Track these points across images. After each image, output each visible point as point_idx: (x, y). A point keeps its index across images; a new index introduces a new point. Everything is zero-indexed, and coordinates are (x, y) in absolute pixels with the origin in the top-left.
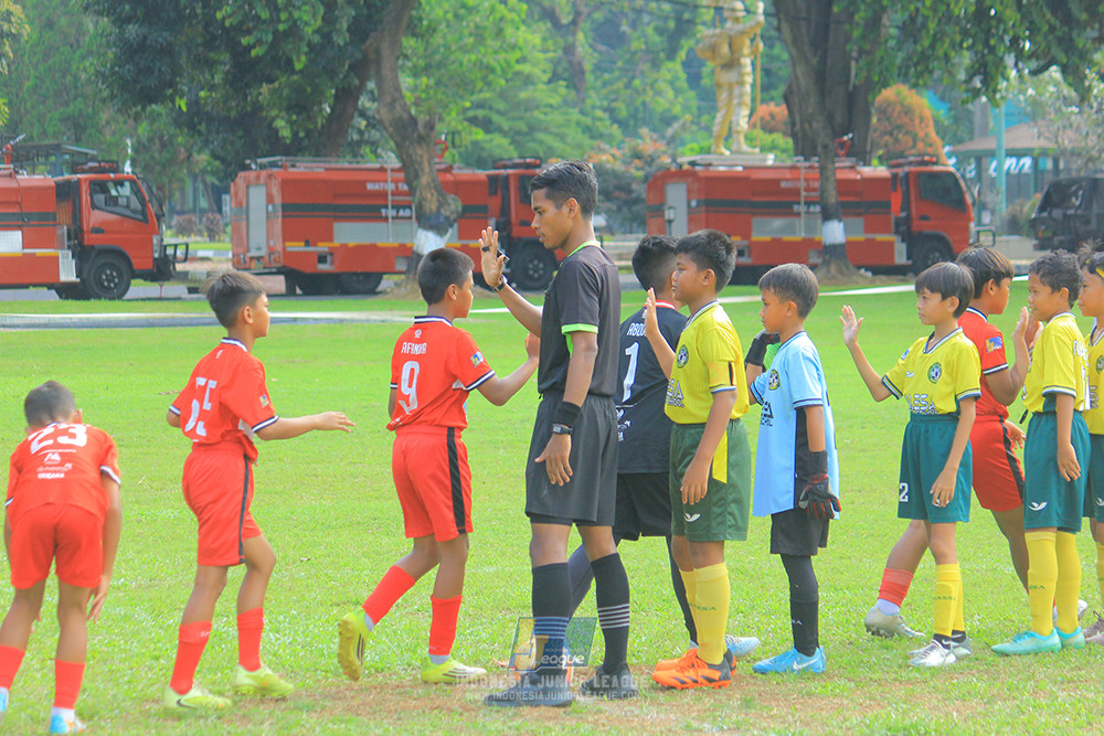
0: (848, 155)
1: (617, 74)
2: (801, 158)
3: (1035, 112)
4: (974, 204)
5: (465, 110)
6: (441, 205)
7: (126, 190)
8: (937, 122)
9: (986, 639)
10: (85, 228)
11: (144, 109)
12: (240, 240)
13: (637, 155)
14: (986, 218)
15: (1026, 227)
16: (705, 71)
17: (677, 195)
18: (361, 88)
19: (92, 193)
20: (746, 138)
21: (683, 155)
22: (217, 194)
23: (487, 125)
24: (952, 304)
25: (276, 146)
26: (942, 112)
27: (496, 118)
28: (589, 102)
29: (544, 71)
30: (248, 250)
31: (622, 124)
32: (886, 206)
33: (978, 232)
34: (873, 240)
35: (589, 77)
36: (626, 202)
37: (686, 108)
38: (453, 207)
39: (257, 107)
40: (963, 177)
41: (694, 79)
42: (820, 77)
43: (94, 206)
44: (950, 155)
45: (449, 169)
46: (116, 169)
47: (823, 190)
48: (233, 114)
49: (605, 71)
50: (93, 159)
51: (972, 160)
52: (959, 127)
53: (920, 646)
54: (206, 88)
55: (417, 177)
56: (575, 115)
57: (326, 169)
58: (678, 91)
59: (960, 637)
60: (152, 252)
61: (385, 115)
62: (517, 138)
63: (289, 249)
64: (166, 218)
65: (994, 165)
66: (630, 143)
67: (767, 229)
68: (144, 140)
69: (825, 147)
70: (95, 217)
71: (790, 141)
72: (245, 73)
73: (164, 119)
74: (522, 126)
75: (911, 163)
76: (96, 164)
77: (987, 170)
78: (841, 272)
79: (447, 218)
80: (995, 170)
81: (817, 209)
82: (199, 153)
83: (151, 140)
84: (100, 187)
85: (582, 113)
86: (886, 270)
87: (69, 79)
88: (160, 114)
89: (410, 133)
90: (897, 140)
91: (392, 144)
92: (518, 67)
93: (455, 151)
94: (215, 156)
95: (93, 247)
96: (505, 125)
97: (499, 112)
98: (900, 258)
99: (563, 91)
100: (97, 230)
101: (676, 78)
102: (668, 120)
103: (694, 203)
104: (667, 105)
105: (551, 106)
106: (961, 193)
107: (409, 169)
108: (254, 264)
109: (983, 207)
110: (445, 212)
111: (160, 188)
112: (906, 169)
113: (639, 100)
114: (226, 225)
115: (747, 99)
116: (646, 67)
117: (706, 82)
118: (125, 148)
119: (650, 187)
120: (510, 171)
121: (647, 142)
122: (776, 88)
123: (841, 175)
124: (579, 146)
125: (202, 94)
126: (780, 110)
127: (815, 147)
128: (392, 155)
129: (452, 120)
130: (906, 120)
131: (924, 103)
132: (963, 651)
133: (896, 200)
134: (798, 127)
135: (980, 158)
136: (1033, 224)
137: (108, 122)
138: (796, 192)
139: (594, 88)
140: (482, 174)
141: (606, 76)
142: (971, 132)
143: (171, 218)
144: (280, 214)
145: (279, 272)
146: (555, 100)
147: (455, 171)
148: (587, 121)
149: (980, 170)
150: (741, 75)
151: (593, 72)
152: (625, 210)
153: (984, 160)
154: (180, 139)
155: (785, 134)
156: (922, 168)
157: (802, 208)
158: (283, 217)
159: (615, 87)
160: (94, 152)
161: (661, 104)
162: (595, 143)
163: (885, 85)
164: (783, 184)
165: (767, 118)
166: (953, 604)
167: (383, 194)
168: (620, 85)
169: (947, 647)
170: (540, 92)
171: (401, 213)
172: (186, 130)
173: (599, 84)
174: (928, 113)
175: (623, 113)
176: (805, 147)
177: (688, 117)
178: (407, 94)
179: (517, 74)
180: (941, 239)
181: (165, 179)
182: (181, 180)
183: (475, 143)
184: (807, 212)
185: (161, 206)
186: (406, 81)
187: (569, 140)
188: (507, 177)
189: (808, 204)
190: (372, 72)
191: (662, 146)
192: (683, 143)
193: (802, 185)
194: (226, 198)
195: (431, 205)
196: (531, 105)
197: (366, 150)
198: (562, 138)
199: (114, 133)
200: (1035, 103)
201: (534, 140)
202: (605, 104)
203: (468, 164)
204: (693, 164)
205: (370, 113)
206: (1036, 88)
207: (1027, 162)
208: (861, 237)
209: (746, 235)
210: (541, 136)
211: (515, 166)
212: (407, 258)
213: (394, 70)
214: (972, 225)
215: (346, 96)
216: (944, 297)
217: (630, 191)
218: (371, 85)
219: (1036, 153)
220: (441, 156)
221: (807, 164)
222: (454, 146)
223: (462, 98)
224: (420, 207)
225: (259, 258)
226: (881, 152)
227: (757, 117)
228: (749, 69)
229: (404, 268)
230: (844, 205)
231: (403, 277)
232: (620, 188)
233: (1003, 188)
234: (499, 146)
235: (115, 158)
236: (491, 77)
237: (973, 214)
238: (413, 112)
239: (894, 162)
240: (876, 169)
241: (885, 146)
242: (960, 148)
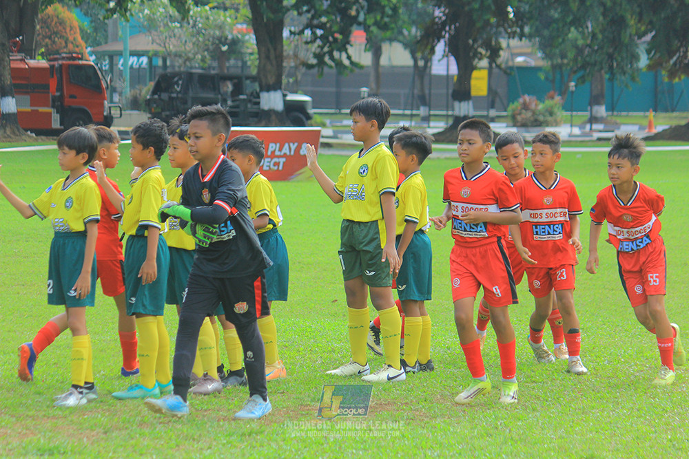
0: (20, 51)
3: (150, 25)
4: (107, 88)
8: (82, 31)
9: (108, 388)
14: (116, 98)
15: (143, 105)
24: (83, 158)
26: (86, 24)
32: (46, 87)
33: (110, 108)
34: (37, 111)
40: (101, 69)
44: (91, 53)
51: (107, 58)
52: (98, 34)
53: (63, 392)
59: (90, 387)
65: (122, 61)
69: (3, 45)
75: (63, 58)
77: (117, 65)
78: (14, 133)
80: (122, 65)
86: (44, 132)
90: (54, 42)
98: (56, 123)
106: (99, 80)
109: (114, 90)
112: (60, 62)
123: (14, 65)
130: (60, 28)
131: (73, 17)
132: (92, 396)
133: (53, 84)
135: (112, 56)
136: (148, 103)
142: (106, 38)
149: (112, 64)
153: (115, 58)
156: (71, 62)
166: (85, 363)
169: (81, 393)
174: (76, 24)
180: (84, 111)
200: (150, 19)
206: (150, 9)
207: (144, 60)
208: (28, 109)
214: (106, 102)
216: (78, 153)
219: (150, 54)
226: (43, 50)
230: (16, 86)
233: (128, 77)
237: (107, 94)
239: (52, 57)
240: (39, 62)
241: (46, 46)
242: (98, 49)
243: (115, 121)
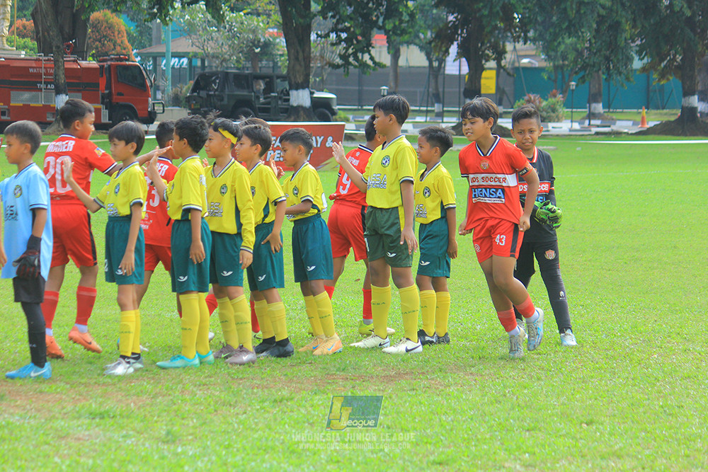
0: (73, 53)
2: (42, 54)
3: (190, 29)
4: (151, 86)
8: (128, 34)
9: (153, 358)
14: (159, 95)
15: (184, 102)
20: (7, 40)
24: (132, 147)
26: (132, 28)
32: (97, 85)
33: (154, 104)
40: (145, 69)
42: (55, 3)
44: (137, 55)
47: (56, 75)
51: (151, 59)
52: (143, 37)
59: (137, 357)
65: (164, 62)
67: (20, 98)
69: (58, 47)
71: (35, 43)
77: (160, 65)
80: (165, 65)
90: (104, 45)
98: (105, 119)
106: (144, 79)
109: (157, 88)
112: (109, 63)
115: (8, 16)
122: (27, 9)
123: (68, 66)
126: (30, 24)
127: (51, 48)
130: (109, 32)
131: (121, 22)
132: (138, 365)
133: (102, 82)
134: (41, 34)
135: (156, 58)
136: (188, 99)
138: (39, 75)
142: (150, 41)
149: (155, 65)
153: (158, 59)
155: (32, 39)
156: (119, 63)
157: (43, 86)
164: (31, 70)
165: (21, 28)
166: (132, 336)
169: (128, 363)
174: (123, 28)
176: (44, 47)
180: (131, 108)
184: (46, 89)
189: (46, 83)
193: (43, 71)
200: (190, 24)
206: (190, 14)
207: (185, 61)
209: (7, 102)
214: (150, 99)
216: (127, 143)
219: (190, 55)
221: (46, 58)
226: (94, 52)
227: (14, 28)
230: (69, 85)
233: (170, 76)
237: (151, 92)
239: (101, 58)
240: (91, 63)
241: (97, 48)
242: (144, 51)
243: (159, 116)
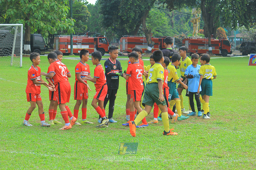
0: (213, 37)
1: (178, 24)
2: (206, 37)
3: (240, 32)
4: (231, 45)
5: (155, 29)
6: (151, 43)
7: (104, 40)
8: (226, 33)
10: (98, 45)
11: (108, 28)
12: (121, 47)
13: (181, 36)
14: (233, 47)
16: (192, 24)
17: (187, 42)
18: (140, 25)
19: (99, 40)
20: (197, 34)
21: (188, 36)
22: (118, 40)
23: (159, 31)
25: (127, 33)
26: (227, 31)
27: (160, 30)
28: (174, 28)
29: (167, 23)
30: (122, 49)
31: (179, 32)
32: (218, 45)
34: (216, 50)
35: (174, 24)
36: (179, 43)
37: (188, 29)
38: (153, 43)
39: (124, 28)
40: (230, 41)
41: (190, 25)
42: (209, 25)
43: (99, 42)
44: (228, 38)
45: (153, 38)
46: (103, 37)
47: (209, 42)
48: (121, 29)
49: (176, 24)
50: (100, 35)
51: (231, 39)
52: (229, 34)
54: (117, 25)
55: (148, 38)
56: (172, 30)
57: (134, 37)
58: (187, 27)
60: (108, 49)
61: (143, 29)
62: (163, 33)
63: (129, 49)
64: (110, 44)
65: (234, 39)
66: (180, 34)
67: (200, 48)
68: (107, 32)
69: (209, 36)
70: (100, 43)
71: (204, 35)
72: (123, 22)
73: (110, 29)
74: (164, 32)
75: (222, 39)
76: (100, 36)
78: (211, 55)
79: (152, 45)
81: (208, 45)
82: (115, 34)
83: (108, 32)
84: (100, 39)
85: (173, 30)
86: (218, 55)
87: (96, 23)
88: (110, 28)
89: (147, 32)
90: (220, 35)
91: (144, 33)
92: (164, 23)
93: (154, 35)
94: (118, 35)
95: (99, 48)
96: (161, 31)
97: (160, 29)
98: (220, 53)
99: (170, 26)
100: (100, 45)
101: (187, 25)
102: (186, 31)
103: (189, 44)
104: (186, 29)
105: (168, 29)
106: (229, 44)
107: (147, 37)
108: (123, 51)
109: (232, 46)
110: (152, 44)
111: (109, 39)
113: (181, 28)
114: (119, 45)
115: (198, 28)
116: (183, 23)
117: (192, 26)
118: (104, 33)
119: (183, 41)
120: (162, 38)
121: (183, 34)
122: (202, 27)
123: (211, 40)
124: (172, 35)
125: (116, 26)
126: (203, 30)
127: (208, 36)
128: (144, 35)
129: (153, 30)
130: (221, 32)
131: (224, 30)
133: (220, 44)
134: (205, 33)
135: (232, 38)
136: (240, 48)
137: (102, 29)
138: (205, 42)
139: (175, 26)
140: (158, 38)
141: (177, 24)
142: (231, 34)
143: (111, 44)
144: (127, 44)
145: (127, 52)
146: (169, 28)
147: (154, 38)
148: (174, 31)
149: (232, 40)
150: (197, 25)
151: (175, 24)
152: (179, 44)
153: (233, 39)
154: (113, 32)
155: (203, 34)
156: (224, 40)
157: (206, 45)
158: (128, 44)
159: (178, 26)
160: (100, 34)
161: (185, 29)
162: (175, 34)
163: (219, 27)
164: (203, 41)
165: (201, 31)
167: (143, 41)
168: (179, 26)
170: (167, 26)
171: (145, 44)
172: (113, 31)
173: (175, 25)
174: (225, 31)
175: (179, 30)
176: (206, 36)
177: (189, 31)
178: (147, 26)
179: (163, 24)
180: (226, 50)
181: (110, 38)
182: (113, 38)
183: (157, 34)
184: (206, 46)
185: (109, 42)
186: (147, 24)
187: (171, 34)
188: (162, 39)
189: (206, 44)
190: (142, 23)
191: (185, 35)
192: (188, 35)
194: (119, 41)
195: (150, 43)
196: (165, 28)
197: (140, 34)
198: (170, 33)
199: (103, 31)
200: (240, 31)
201: (166, 34)
202: (176, 28)
203: (156, 37)
204: (189, 38)
205: (141, 29)
206: (240, 28)
207: (239, 39)
208: (214, 50)
209: (197, 49)
210: (167, 33)
211: (163, 37)
212: (146, 51)
213: (145, 23)
214: (231, 48)
215: (138, 26)
217: (180, 42)
218: (141, 25)
220: (152, 36)
222: (154, 34)
223: (155, 27)
224: (148, 43)
225: (124, 50)
226: (218, 37)
227: (199, 31)
228: (198, 24)
229: (146, 52)
230: (212, 45)
231: (145, 53)
232: (178, 41)
233: (236, 43)
234: (160, 34)
235: (103, 35)
236: (159, 24)
237: (231, 47)
238: (148, 29)
239: (219, 39)
240: (217, 40)
241: (218, 36)
242: (229, 37)
243: (233, 52)
